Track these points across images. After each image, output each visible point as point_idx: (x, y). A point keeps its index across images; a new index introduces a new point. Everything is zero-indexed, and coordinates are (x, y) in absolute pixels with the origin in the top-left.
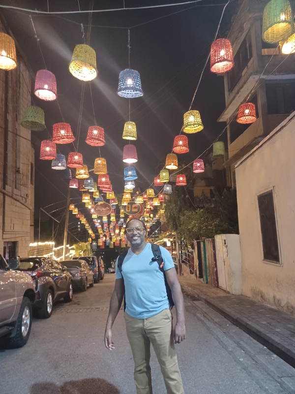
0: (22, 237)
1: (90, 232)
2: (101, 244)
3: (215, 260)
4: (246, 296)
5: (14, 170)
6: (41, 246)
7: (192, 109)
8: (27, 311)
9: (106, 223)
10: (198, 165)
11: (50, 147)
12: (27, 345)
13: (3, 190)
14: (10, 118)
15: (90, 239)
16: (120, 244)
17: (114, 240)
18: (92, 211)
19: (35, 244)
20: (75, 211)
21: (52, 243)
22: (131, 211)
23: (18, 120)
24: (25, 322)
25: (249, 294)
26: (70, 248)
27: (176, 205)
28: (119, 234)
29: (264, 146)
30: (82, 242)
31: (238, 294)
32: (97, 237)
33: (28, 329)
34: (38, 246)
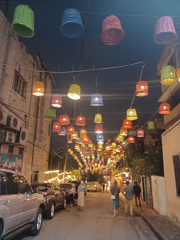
0: (41, 168)
1: (80, 164)
2: (86, 172)
3: (151, 191)
4: (169, 218)
5: (40, 132)
6: (51, 173)
7: (132, 108)
8: (40, 216)
9: (89, 160)
10: (141, 132)
11: (58, 126)
12: (39, 234)
13: (34, 143)
14: (40, 105)
15: (80, 168)
16: (98, 172)
17: (94, 169)
18: (81, 153)
19: (48, 172)
20: (72, 153)
21: (58, 171)
22: (103, 154)
23: (44, 105)
24: (39, 221)
25: (170, 216)
26: (68, 174)
27: (131, 152)
28: (97, 166)
29: (175, 128)
30: (76, 169)
31: (164, 215)
32: (84, 167)
33: (40, 225)
34: (50, 173)
